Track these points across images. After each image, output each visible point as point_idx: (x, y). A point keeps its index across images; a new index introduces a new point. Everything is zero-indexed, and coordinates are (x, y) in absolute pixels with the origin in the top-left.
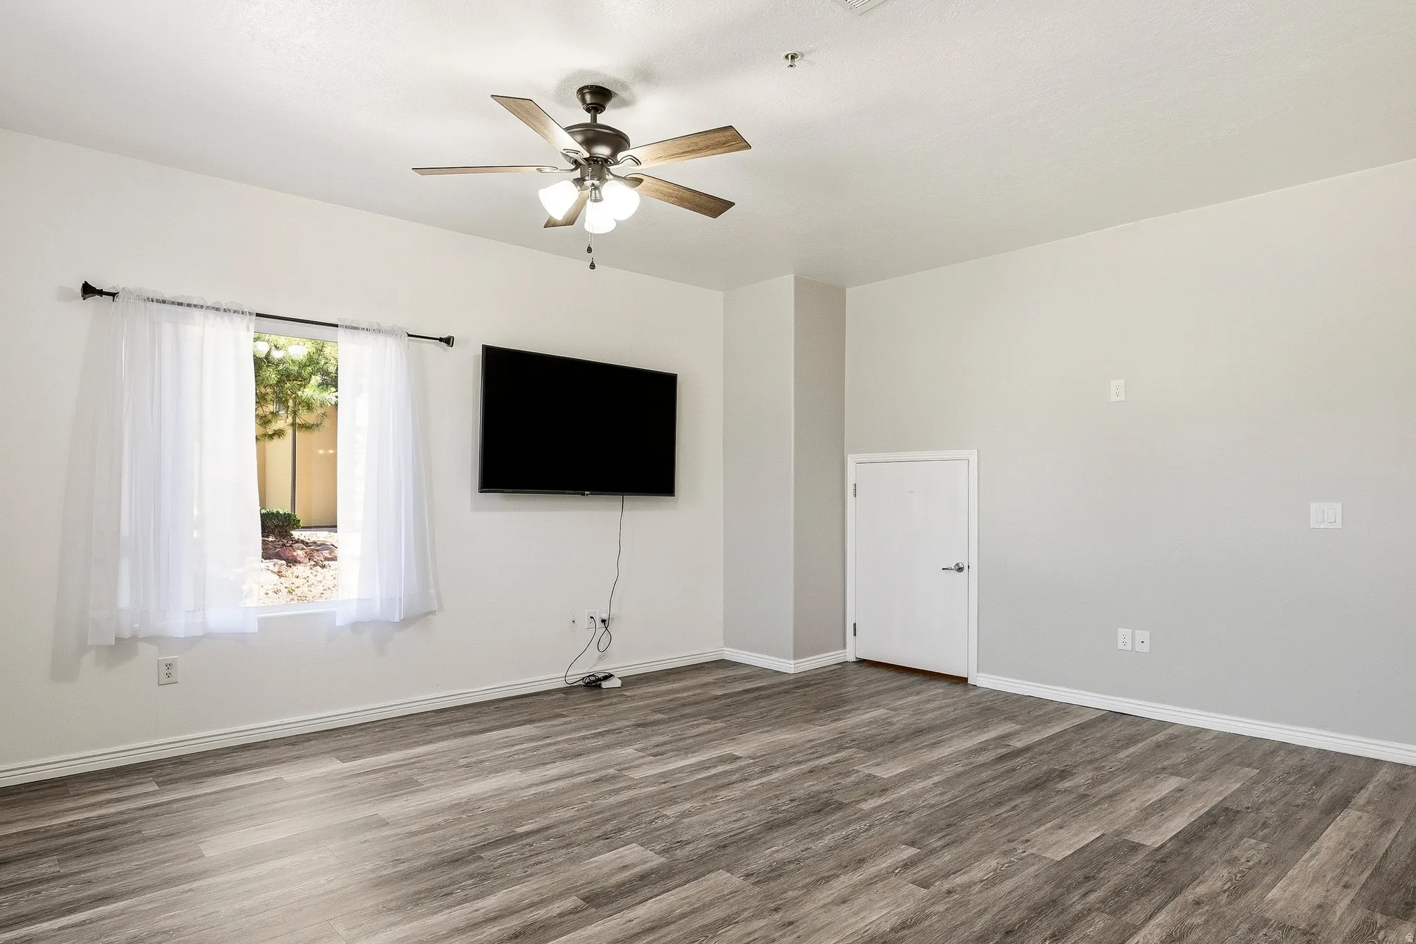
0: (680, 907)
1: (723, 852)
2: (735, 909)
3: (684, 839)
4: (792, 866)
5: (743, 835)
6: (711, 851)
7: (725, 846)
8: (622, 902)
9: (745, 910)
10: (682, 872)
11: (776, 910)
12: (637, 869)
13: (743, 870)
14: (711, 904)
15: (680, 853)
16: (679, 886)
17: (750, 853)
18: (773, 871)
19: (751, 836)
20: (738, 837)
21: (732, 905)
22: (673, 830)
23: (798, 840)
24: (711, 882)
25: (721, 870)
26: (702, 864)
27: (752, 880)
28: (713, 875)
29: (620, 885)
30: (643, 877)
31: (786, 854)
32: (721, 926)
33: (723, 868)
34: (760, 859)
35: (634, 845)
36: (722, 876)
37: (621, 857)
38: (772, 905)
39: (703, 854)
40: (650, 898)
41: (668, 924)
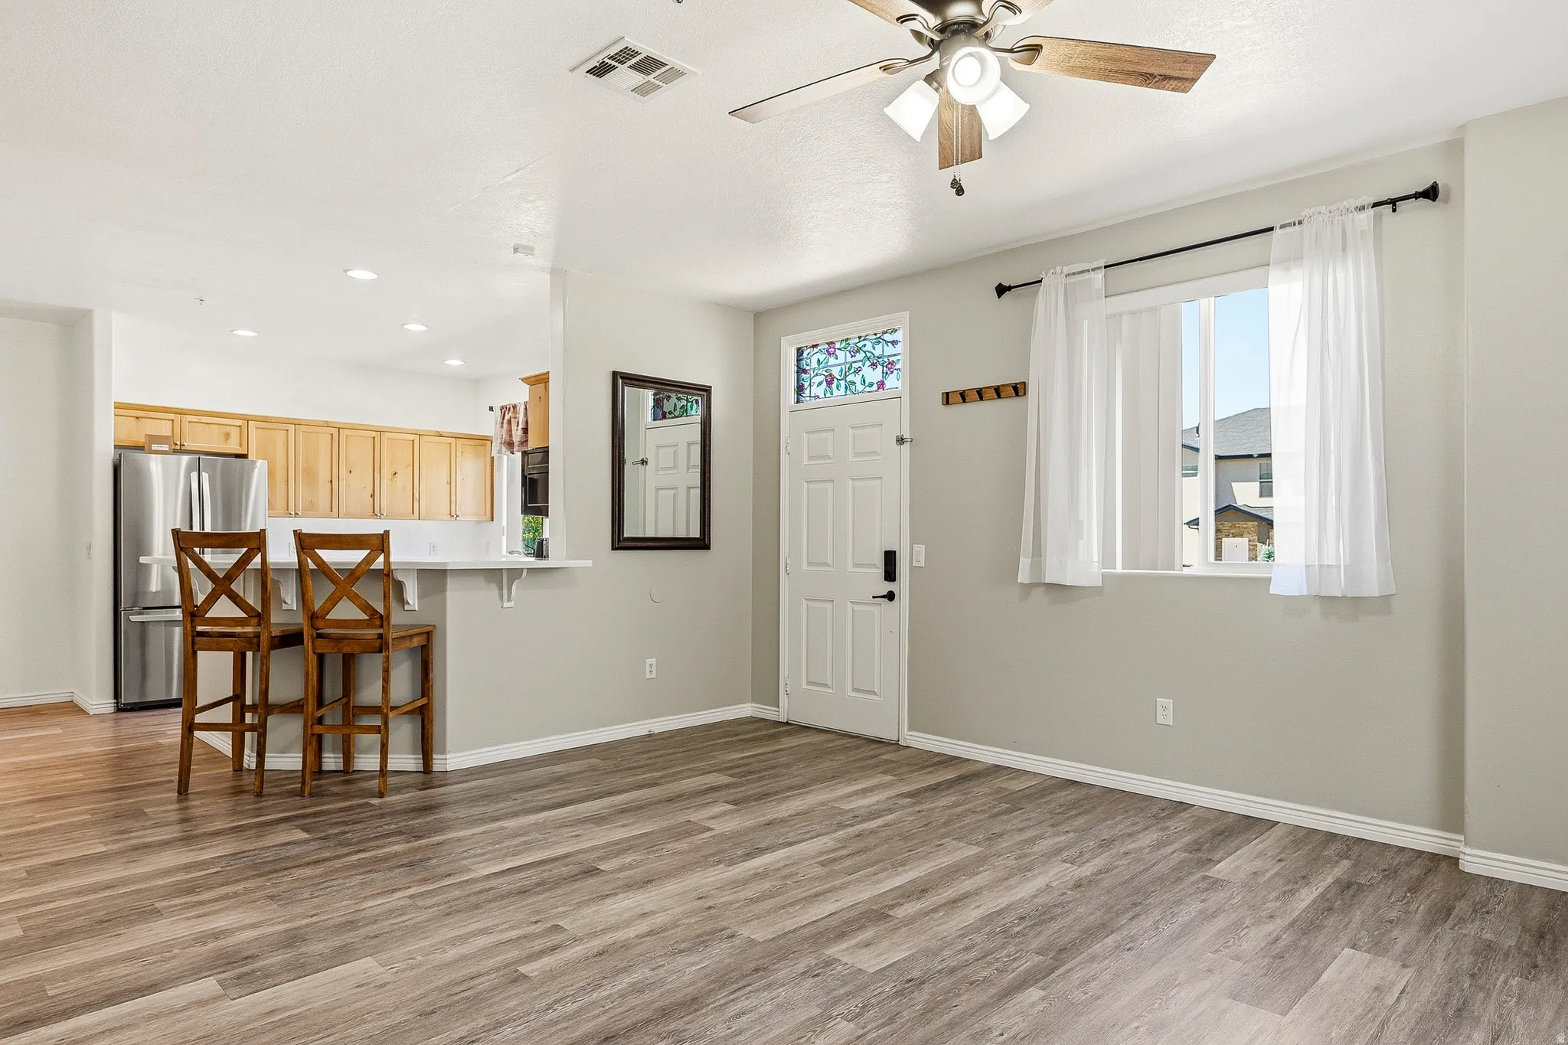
0: (796, 911)
1: (759, 963)
2: (747, 908)
3: (811, 980)
4: (683, 946)
5: (735, 986)
6: (774, 964)
7: (757, 970)
8: (852, 914)
9: (738, 908)
10: (805, 939)
11: (710, 908)
12: (853, 942)
13: (737, 941)
14: (769, 912)
15: (811, 961)
16: (801, 927)
17: (727, 961)
18: (703, 942)
19: (723, 987)
20: (741, 984)
21: (750, 911)
22: (828, 994)
23: (662, 981)
24: (771, 930)
25: (762, 940)
26: (782, 950)
27: (729, 932)
28: (770, 936)
29: (861, 928)
30: (841, 936)
31: (682, 961)
32: (758, 898)
33: (760, 943)
34: (717, 954)
35: (871, 971)
36: (760, 936)
37: (879, 955)
38: (712, 911)
39: (784, 959)
40: (827, 917)
41: (805, 899)
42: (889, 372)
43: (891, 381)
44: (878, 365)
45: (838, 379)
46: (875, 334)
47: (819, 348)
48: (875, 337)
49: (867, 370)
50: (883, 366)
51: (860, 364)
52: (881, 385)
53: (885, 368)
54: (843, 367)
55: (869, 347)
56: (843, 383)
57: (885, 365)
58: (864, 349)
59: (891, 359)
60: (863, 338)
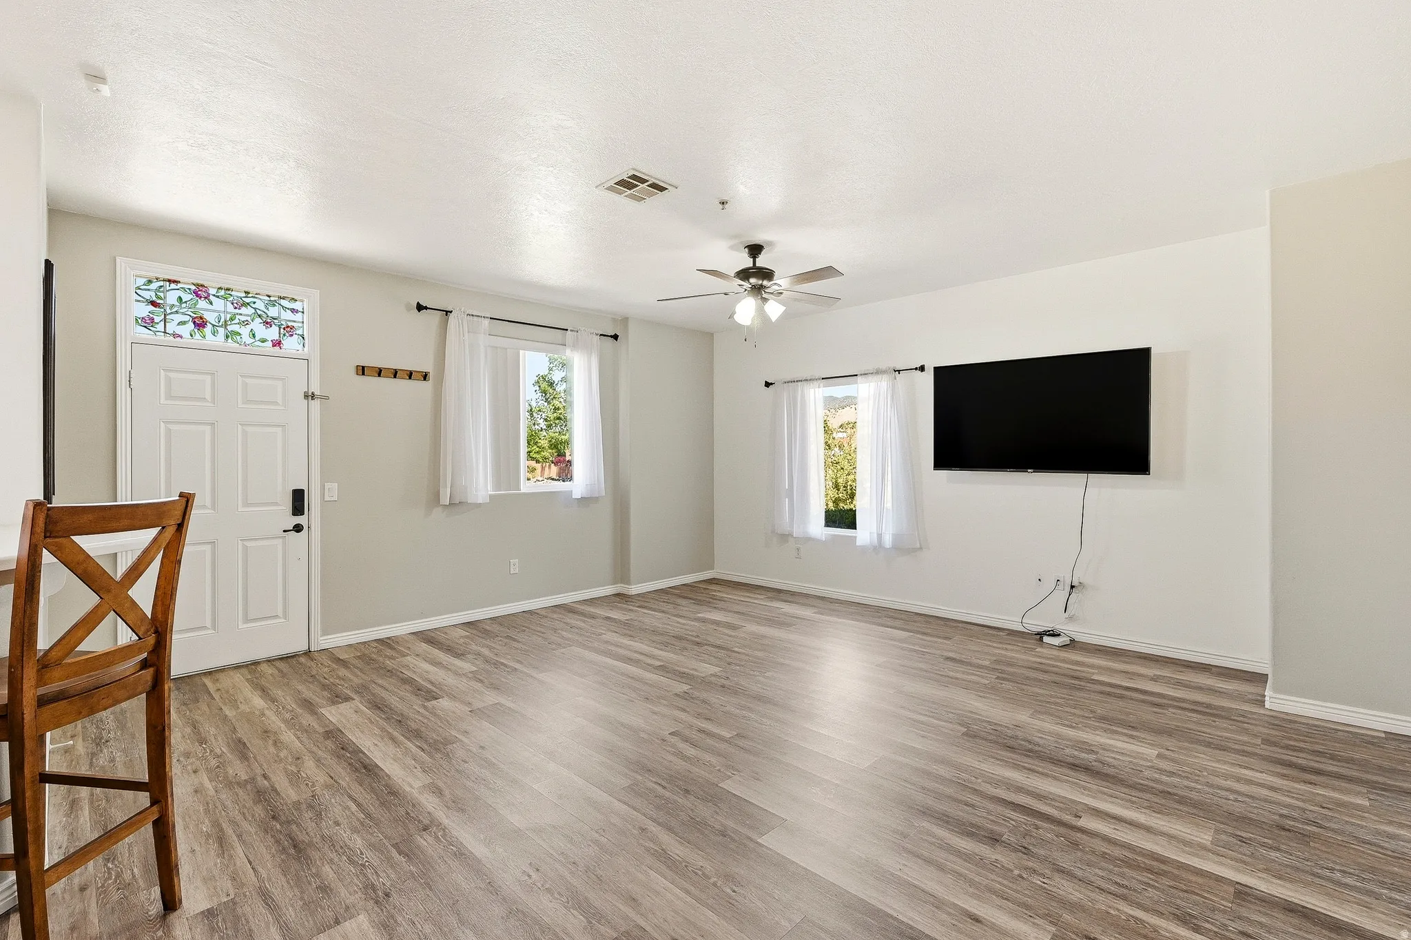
42: (287, 335)
43: (290, 344)
44: (273, 325)
45: (213, 325)
46: (269, 296)
47: (180, 286)
48: (268, 298)
49: (257, 325)
50: (280, 328)
51: (249, 319)
52: (277, 344)
53: (282, 330)
54: (222, 315)
55: (260, 305)
56: (221, 331)
57: (283, 327)
58: (253, 306)
59: (290, 324)
60: (250, 295)
